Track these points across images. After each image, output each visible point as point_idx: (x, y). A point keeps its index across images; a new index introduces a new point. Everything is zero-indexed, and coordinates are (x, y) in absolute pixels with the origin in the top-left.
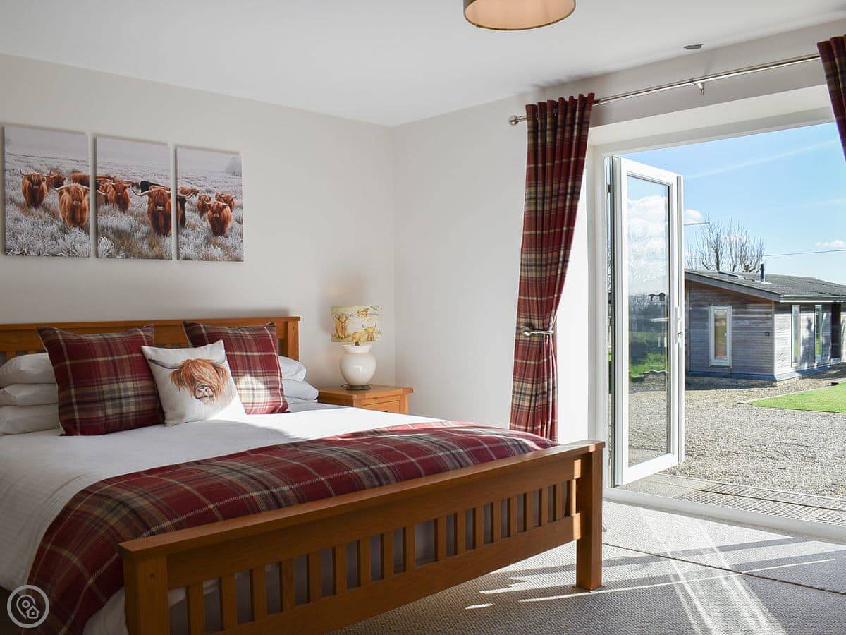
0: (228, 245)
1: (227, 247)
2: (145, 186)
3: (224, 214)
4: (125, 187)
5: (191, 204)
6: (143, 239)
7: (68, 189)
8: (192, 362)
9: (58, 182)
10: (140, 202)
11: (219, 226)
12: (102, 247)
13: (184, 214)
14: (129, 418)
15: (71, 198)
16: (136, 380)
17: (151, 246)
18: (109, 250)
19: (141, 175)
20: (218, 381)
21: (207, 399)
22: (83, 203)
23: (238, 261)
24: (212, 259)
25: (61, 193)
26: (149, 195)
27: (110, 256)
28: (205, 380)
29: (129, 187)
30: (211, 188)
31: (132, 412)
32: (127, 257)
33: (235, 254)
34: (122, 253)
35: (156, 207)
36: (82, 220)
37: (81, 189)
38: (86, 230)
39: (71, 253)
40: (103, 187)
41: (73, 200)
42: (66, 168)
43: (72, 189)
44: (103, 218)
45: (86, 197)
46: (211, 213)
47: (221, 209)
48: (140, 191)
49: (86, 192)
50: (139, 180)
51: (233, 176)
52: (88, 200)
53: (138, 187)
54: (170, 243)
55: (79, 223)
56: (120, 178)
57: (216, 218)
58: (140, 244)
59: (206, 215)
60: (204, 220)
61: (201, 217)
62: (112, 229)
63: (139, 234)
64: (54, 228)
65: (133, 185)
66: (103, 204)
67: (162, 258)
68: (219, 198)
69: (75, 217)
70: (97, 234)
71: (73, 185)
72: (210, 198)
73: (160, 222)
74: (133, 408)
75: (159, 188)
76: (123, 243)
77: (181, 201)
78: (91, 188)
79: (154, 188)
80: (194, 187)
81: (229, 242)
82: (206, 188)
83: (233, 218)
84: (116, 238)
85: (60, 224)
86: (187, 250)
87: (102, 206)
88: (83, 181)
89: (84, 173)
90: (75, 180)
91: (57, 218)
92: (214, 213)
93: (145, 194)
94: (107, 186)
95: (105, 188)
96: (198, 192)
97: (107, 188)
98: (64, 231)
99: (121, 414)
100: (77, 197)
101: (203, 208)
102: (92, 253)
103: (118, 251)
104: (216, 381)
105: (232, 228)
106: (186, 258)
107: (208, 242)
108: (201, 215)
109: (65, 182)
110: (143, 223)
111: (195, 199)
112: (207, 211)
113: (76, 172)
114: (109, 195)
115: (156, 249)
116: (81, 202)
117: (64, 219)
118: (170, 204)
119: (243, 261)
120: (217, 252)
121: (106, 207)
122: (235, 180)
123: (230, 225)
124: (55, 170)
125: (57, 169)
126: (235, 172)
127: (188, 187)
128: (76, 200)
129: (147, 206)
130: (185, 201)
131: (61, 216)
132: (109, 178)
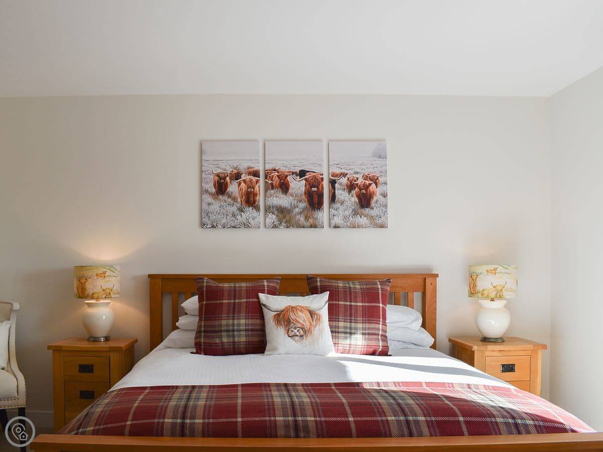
0: (373, 215)
1: (372, 217)
2: (302, 173)
3: (370, 190)
4: (287, 176)
5: (341, 184)
6: (301, 213)
7: (244, 181)
8: (292, 307)
9: (237, 176)
10: (298, 186)
11: (365, 200)
12: (268, 221)
13: (335, 192)
14: (240, 346)
15: (246, 187)
16: (248, 319)
17: (307, 218)
18: (273, 223)
19: (299, 165)
20: (311, 324)
21: (297, 338)
22: (255, 189)
23: (382, 227)
24: (358, 227)
25: (240, 184)
26: (306, 180)
27: (275, 227)
28: (299, 323)
29: (290, 175)
30: (358, 170)
31: (243, 342)
32: (288, 227)
33: (380, 221)
34: (283, 224)
35: (311, 188)
36: (254, 201)
37: (254, 180)
38: (257, 208)
39: (247, 225)
40: (270, 177)
41: (248, 188)
42: (243, 166)
43: (247, 180)
44: (269, 199)
45: (258, 184)
46: (358, 190)
47: (367, 187)
48: (299, 177)
49: (257, 182)
50: (298, 170)
51: (379, 159)
52: (259, 187)
53: (297, 175)
54: (323, 215)
55: (253, 204)
56: (283, 169)
57: (363, 194)
58: (298, 217)
59: (354, 192)
60: (352, 196)
61: (349, 194)
62: (277, 207)
63: (297, 210)
64: (234, 209)
65: (293, 173)
66: (269, 189)
67: (315, 227)
68: (366, 177)
69: (250, 200)
70: (266, 211)
71: (248, 178)
72: (357, 178)
73: (314, 200)
74: (243, 339)
75: (314, 174)
76: (284, 217)
77: (333, 183)
78: (262, 179)
79: (309, 174)
80: (343, 171)
81: (374, 212)
82: (354, 171)
83: (378, 193)
84: (279, 214)
85: (239, 205)
86: (337, 220)
87: (269, 191)
88: (256, 174)
89: (256, 168)
90: (250, 174)
91: (236, 202)
92: (360, 190)
93: (302, 180)
94: (273, 176)
95: (271, 178)
96: (347, 174)
97: (273, 178)
98: (241, 210)
99: (234, 342)
100: (251, 185)
101: (351, 187)
102: (262, 225)
103: (281, 223)
104: (309, 324)
105: (377, 201)
106: (336, 227)
107: (355, 213)
108: (350, 192)
109: (242, 176)
110: (300, 201)
111: (344, 180)
112: (355, 188)
113: (250, 168)
114: (274, 182)
115: (311, 221)
116: (254, 189)
117: (241, 202)
118: (322, 186)
119: (387, 227)
120: (363, 220)
121: (272, 192)
122: (379, 162)
123: (375, 199)
124: (235, 168)
125: (236, 167)
126: (381, 155)
127: (338, 171)
128: (250, 187)
129: (304, 188)
130: (336, 182)
131: (239, 200)
132: (275, 170)
